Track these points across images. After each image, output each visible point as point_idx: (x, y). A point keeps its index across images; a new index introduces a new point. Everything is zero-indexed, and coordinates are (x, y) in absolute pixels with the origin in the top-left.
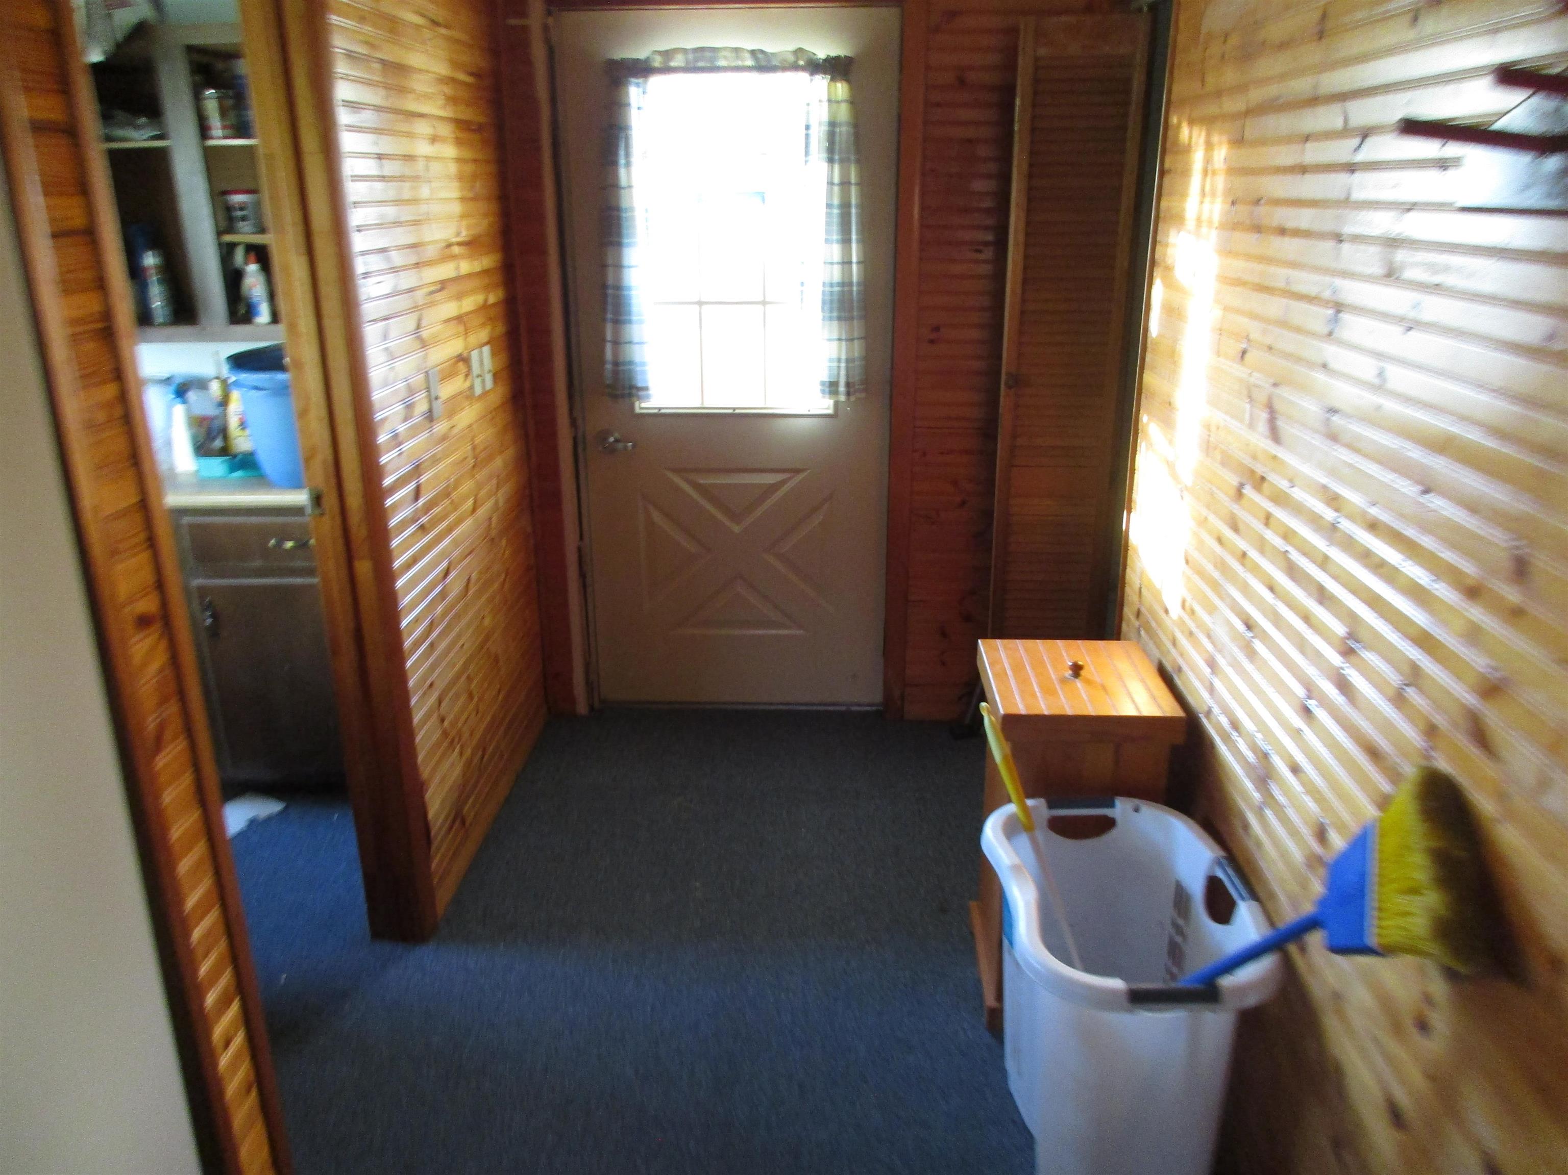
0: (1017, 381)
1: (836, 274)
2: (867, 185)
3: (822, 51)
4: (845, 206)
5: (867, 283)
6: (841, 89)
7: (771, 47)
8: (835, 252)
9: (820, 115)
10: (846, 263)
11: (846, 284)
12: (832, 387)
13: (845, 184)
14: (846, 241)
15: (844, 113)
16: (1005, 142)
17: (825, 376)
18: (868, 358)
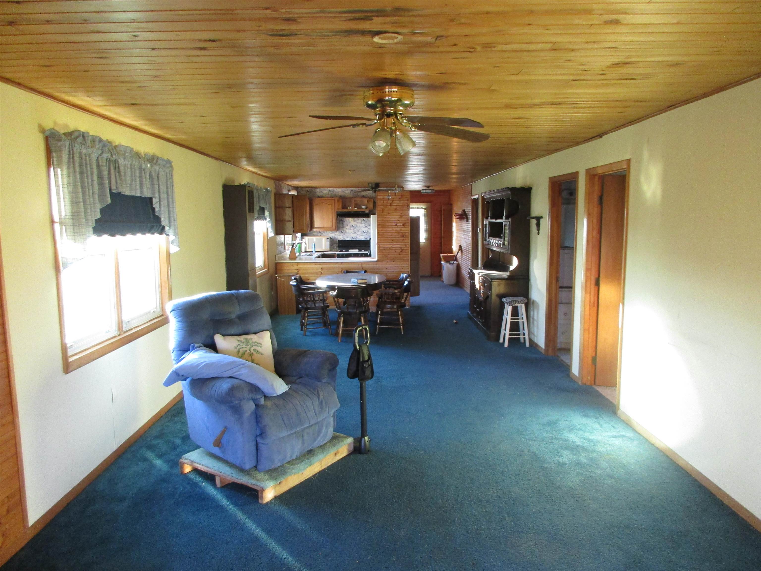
0: (443, 237)
1: (425, 228)
2: (428, 219)
3: (424, 207)
4: (426, 221)
5: (428, 228)
6: (425, 210)
7: (419, 207)
8: (425, 226)
9: (424, 213)
10: (426, 227)
11: (426, 229)
12: (425, 239)
13: (426, 219)
14: (426, 225)
15: (426, 213)
16: (441, 215)
17: (424, 238)
18: (428, 236)
